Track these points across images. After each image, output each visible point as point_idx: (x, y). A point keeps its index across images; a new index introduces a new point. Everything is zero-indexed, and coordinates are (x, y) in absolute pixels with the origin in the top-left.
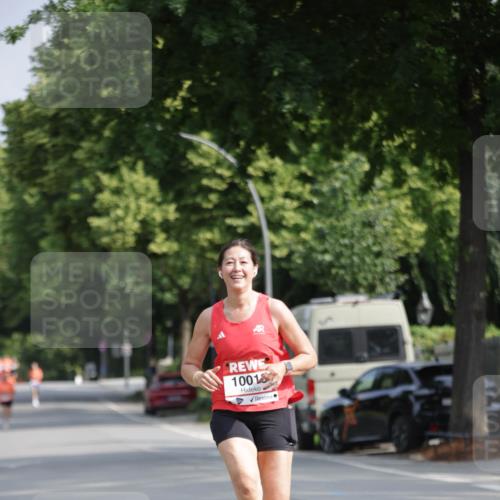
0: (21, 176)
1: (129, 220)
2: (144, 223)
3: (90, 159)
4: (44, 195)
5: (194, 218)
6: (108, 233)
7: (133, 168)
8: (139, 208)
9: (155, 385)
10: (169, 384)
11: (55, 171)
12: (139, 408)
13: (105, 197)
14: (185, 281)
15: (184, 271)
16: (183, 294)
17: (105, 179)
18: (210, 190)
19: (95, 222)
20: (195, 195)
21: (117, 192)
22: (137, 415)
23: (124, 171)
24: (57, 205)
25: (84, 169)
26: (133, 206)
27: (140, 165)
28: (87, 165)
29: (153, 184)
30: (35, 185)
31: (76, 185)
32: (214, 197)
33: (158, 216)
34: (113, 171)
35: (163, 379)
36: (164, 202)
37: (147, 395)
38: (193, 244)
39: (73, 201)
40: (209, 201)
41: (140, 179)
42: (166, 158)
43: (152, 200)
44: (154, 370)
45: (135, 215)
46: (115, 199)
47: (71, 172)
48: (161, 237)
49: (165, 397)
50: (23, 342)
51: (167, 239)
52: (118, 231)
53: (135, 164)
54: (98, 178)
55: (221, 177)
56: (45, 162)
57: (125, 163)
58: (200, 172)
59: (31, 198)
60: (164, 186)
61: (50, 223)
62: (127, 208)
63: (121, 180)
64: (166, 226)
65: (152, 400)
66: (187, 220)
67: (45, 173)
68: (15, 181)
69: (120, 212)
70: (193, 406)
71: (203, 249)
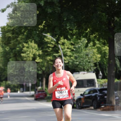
0: (5, 44)
1: (31, 54)
2: (34, 55)
3: (21, 40)
4: (10, 48)
5: (46, 54)
6: (26, 57)
7: (31, 42)
8: (33, 51)
9: (37, 93)
10: (40, 93)
11: (13, 43)
12: (33, 99)
13: (25, 49)
14: (44, 69)
15: (43, 66)
16: (43, 72)
17: (25, 44)
18: (50, 47)
19: (22, 55)
20: (46, 48)
21: (28, 47)
22: (33, 100)
23: (29, 43)
24: (13, 51)
25: (20, 42)
26: (31, 51)
27: (33, 41)
28: (21, 41)
29: (36, 46)
30: (8, 46)
31: (18, 46)
32: (51, 49)
33: (37, 53)
34: (27, 43)
35: (39, 92)
36: (39, 50)
37: (35, 95)
38: (46, 60)
39: (18, 50)
40: (50, 50)
41: (33, 44)
42: (39, 39)
43: (36, 49)
44: (36, 90)
45: (32, 53)
46: (27, 49)
47: (17, 43)
48: (38, 58)
49: (39, 96)
50: (6, 83)
51: (40, 59)
52: (28, 57)
53: (32, 41)
54: (23, 44)
55: (52, 44)
56: (11, 40)
57: (30, 41)
58: (47, 43)
59: (7, 49)
60: (39, 46)
61: (12, 55)
62: (30, 51)
63: (29, 45)
64: (39, 56)
65: (36, 97)
66: (44, 54)
67: (11, 43)
68: (4, 45)
69: (28, 52)
70: (46, 98)
71: (48, 61)
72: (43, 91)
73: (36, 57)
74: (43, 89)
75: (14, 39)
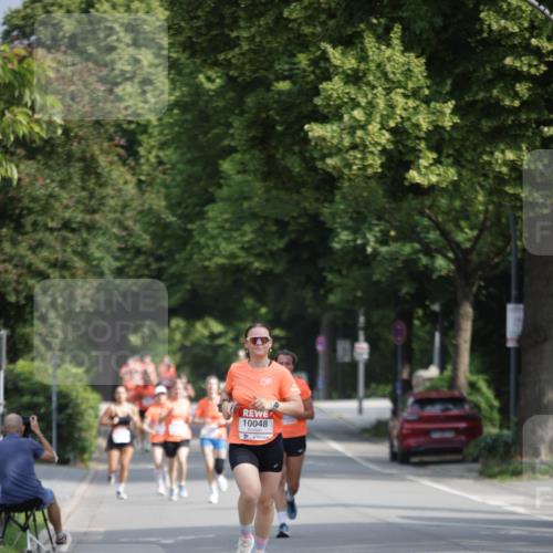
0: (190, 47)
1: (374, 127)
2: (398, 132)
3: (310, 20)
4: (231, 80)
5: (486, 125)
6: (339, 151)
7: (384, 38)
8: (392, 107)
9: (410, 411)
10: (435, 410)
11: (251, 39)
12: (382, 450)
13: (334, 87)
14: (464, 236)
15: (465, 214)
16: (462, 258)
17: (335, 55)
18: (518, 76)
19: (316, 130)
20: (491, 84)
21: (355, 78)
23: (370, 42)
24: (250, 101)
25: (299, 36)
26: (381, 103)
27: (397, 32)
28: (307, 30)
29: (418, 65)
30: (216, 64)
32: (522, 88)
33: (424, 121)
34: (348, 42)
35: (423, 402)
36: (436, 96)
37: (395, 429)
38: (483, 170)
39: (280, 93)
40: (516, 95)
41: (395, 57)
42: (439, 22)
43: (415, 94)
46: (352, 90)
48: (427, 157)
49: (427, 432)
52: (354, 147)
53: (388, 29)
54: (324, 57)
55: (537, 52)
56: (235, 24)
57: (372, 27)
58: (500, 43)
60: (433, 69)
62: (371, 107)
63: (363, 58)
64: (438, 140)
65: (402, 437)
66: (476, 129)
67: (235, 43)
68: (183, 58)
69: (358, 114)
70: (471, 450)
71: (499, 178)
72: (459, 401)
73: (416, 152)
74: (453, 382)
75: (262, 14)
